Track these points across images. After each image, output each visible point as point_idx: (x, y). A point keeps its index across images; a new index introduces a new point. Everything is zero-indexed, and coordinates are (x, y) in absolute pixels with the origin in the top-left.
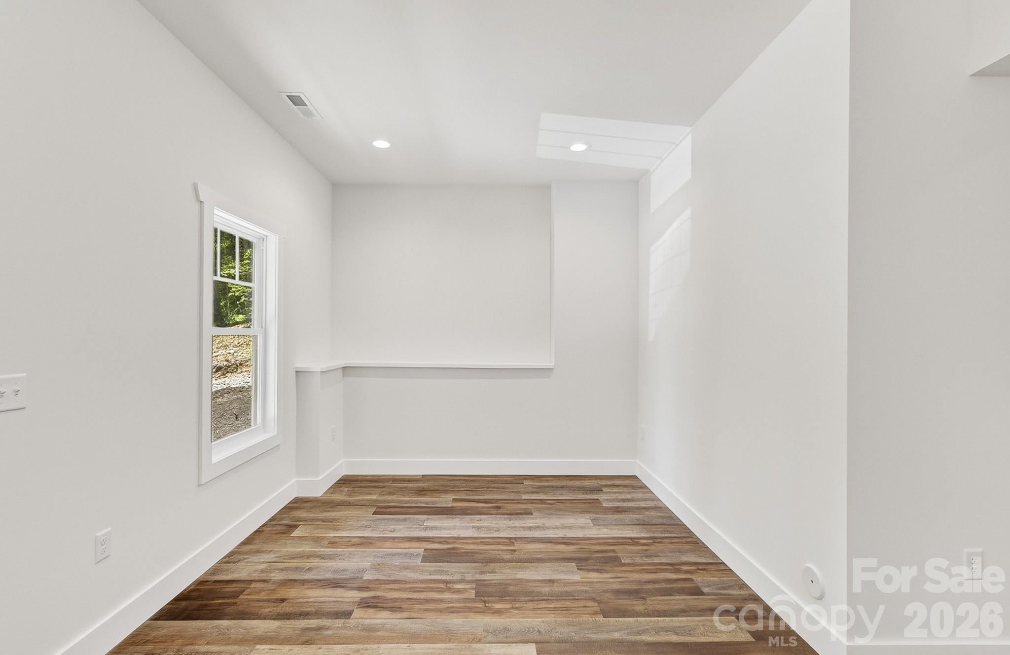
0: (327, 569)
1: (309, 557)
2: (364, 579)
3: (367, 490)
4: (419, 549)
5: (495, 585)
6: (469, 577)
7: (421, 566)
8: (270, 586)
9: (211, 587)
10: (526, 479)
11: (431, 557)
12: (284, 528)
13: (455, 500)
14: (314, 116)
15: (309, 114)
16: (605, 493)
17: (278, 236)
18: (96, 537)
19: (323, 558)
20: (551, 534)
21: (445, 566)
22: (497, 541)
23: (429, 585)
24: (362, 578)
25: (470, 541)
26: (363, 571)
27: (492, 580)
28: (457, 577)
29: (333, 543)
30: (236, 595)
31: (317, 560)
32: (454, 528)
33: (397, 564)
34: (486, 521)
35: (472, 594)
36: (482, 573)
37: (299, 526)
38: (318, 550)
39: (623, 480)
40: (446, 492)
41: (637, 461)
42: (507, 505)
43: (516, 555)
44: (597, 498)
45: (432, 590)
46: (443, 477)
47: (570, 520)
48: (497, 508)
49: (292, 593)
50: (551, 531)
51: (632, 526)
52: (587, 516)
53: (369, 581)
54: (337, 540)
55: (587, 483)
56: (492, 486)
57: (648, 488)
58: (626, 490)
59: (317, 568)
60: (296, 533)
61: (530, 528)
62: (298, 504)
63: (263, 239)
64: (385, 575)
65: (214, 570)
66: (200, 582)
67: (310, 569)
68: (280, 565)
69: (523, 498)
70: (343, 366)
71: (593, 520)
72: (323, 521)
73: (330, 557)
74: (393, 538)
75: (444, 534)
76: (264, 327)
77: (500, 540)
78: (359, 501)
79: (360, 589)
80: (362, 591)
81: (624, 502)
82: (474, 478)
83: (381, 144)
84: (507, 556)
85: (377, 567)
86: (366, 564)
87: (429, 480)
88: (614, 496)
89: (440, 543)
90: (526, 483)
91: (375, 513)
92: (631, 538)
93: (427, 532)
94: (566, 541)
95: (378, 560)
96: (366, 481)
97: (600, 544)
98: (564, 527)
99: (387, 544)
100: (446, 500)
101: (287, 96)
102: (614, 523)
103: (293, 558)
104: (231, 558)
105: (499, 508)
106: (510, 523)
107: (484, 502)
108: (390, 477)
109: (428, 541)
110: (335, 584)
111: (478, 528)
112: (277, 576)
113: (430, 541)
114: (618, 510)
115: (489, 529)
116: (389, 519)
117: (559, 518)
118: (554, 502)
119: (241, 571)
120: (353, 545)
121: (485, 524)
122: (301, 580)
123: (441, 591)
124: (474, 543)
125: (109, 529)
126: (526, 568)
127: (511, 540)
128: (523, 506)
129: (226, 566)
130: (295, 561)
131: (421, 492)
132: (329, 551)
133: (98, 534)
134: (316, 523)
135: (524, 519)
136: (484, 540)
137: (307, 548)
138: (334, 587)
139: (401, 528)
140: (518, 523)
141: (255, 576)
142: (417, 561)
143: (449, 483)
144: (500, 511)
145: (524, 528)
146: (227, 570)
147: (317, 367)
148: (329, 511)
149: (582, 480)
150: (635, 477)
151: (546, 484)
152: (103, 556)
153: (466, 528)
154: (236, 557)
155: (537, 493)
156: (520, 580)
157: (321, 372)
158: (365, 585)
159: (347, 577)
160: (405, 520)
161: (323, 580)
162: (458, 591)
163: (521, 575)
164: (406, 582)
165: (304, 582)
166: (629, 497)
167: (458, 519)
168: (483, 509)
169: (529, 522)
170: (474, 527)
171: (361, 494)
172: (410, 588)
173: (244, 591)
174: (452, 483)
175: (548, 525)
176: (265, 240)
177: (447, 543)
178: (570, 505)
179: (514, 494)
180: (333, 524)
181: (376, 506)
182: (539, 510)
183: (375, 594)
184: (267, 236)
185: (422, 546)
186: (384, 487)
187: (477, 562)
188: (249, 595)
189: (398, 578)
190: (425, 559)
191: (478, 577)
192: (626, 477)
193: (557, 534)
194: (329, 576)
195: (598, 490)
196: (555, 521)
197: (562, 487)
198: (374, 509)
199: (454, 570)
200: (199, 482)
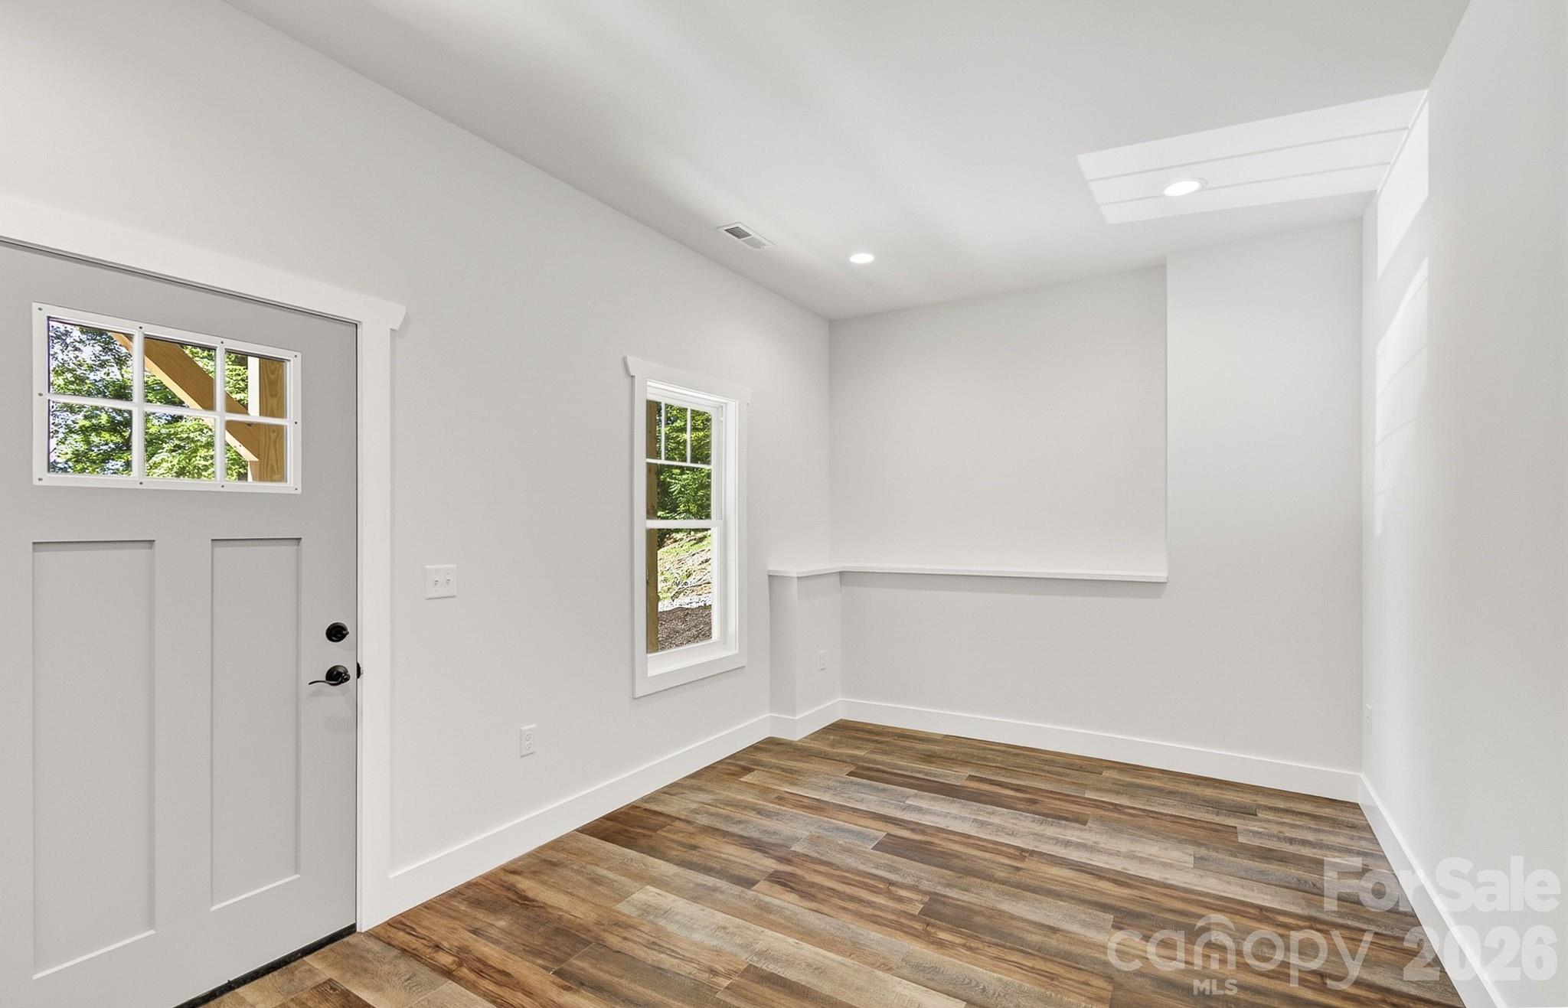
0: (756, 826)
1: (745, 808)
2: (792, 849)
3: (858, 743)
4: (880, 831)
5: (956, 906)
6: (926, 886)
7: (871, 854)
8: (691, 829)
9: (640, 814)
10: (1109, 768)
11: (891, 846)
12: (737, 769)
13: (971, 778)
14: (764, 245)
15: (756, 244)
16: (1260, 821)
17: (737, 402)
18: (521, 731)
19: (759, 813)
20: (1099, 861)
21: (902, 862)
22: (998, 848)
23: (868, 881)
24: (789, 848)
25: (957, 838)
26: (797, 839)
27: (958, 900)
28: (909, 881)
29: (781, 799)
30: (655, 829)
31: (753, 814)
32: (946, 815)
33: (841, 842)
34: (1000, 817)
35: (916, 909)
36: (949, 886)
37: (753, 770)
38: (760, 802)
39: (1318, 807)
40: (965, 763)
41: (1362, 776)
42: (1047, 800)
43: (1016, 877)
44: (1233, 825)
45: (866, 887)
46: (972, 743)
47: (1151, 849)
48: (1030, 803)
49: (707, 842)
50: (1105, 858)
51: (1277, 888)
52: (1191, 849)
53: (797, 854)
54: (787, 795)
55: (1230, 796)
56: (1046, 768)
57: (1372, 831)
58: (1312, 824)
59: (748, 822)
60: (747, 778)
61: (1067, 844)
62: (771, 745)
63: (720, 408)
64: (818, 853)
65: (649, 799)
66: (633, 807)
67: (740, 822)
68: (713, 810)
69: (1086, 796)
70: (841, 570)
71: (1199, 859)
72: (784, 770)
73: (768, 814)
74: (855, 810)
75: (926, 820)
76: (723, 517)
77: (1004, 849)
78: (839, 755)
79: (780, 859)
80: (782, 862)
81: (1291, 844)
82: (1021, 752)
83: (862, 258)
84: (1002, 874)
85: (813, 841)
86: (803, 833)
87: (949, 743)
88: (1274, 829)
89: (913, 830)
90: (1106, 774)
91: (850, 774)
92: (1261, 908)
93: (904, 812)
94: (1120, 879)
95: (823, 832)
96: (863, 730)
97: (1184, 900)
98: (1131, 856)
99: (843, 816)
100: (957, 776)
101: (726, 230)
102: (1242, 874)
103: (728, 805)
104: (672, 790)
105: (1034, 802)
106: (1038, 828)
107: (1017, 790)
108: (898, 731)
109: (898, 824)
110: (756, 846)
111: (983, 824)
112: (703, 820)
113: (901, 825)
114: (1266, 855)
115: (1000, 829)
116: (864, 785)
117: (1132, 840)
118: (1139, 813)
119: (675, 807)
120: (804, 807)
121: (996, 820)
122: (723, 831)
123: (876, 891)
124: (961, 843)
125: (534, 726)
126: (1024, 899)
127: (1022, 853)
128: (1075, 808)
129: (662, 797)
130: (729, 808)
131: (929, 758)
132: (770, 806)
133: (523, 729)
134: (774, 771)
135: (1065, 827)
136: (981, 843)
137: (749, 798)
138: (755, 849)
139: (870, 799)
140: (1050, 831)
141: (683, 815)
142: (867, 846)
143: (976, 752)
144: (1034, 807)
145: (1058, 841)
146: (663, 801)
147: (793, 570)
148: (798, 761)
149: (1222, 789)
150: (1355, 807)
151: (1149, 782)
152: (529, 752)
153: (964, 819)
154: (675, 790)
155: (1118, 793)
156: (1001, 913)
157: (798, 578)
158: (790, 856)
159: (774, 841)
160: (884, 790)
161: (746, 837)
162: (900, 899)
163: (1007, 906)
164: (838, 868)
165: (725, 834)
166: (1310, 837)
167: (959, 805)
168: (1007, 799)
169: (1073, 834)
170: (975, 820)
171: (848, 746)
172: (839, 876)
173: (665, 827)
174: (981, 753)
175: (1103, 846)
176: (724, 408)
177: (923, 832)
178: (1170, 825)
179: (1074, 787)
180: (791, 775)
181: (856, 765)
182: (1101, 820)
183: (794, 870)
184: (726, 404)
185: (884, 829)
186: (882, 742)
187: (950, 870)
188: (668, 832)
189: (835, 861)
190: (880, 846)
191: (940, 890)
192: (1326, 801)
193: (1111, 864)
194: (755, 834)
195: (1248, 812)
196: (1123, 845)
197: (1171, 793)
198: (852, 769)
199: (909, 870)
200: (633, 694)
